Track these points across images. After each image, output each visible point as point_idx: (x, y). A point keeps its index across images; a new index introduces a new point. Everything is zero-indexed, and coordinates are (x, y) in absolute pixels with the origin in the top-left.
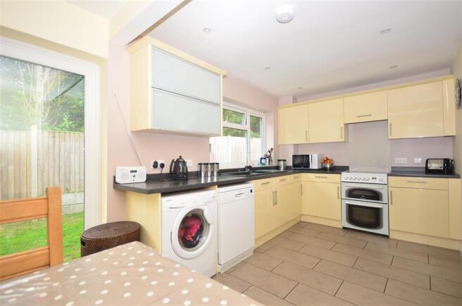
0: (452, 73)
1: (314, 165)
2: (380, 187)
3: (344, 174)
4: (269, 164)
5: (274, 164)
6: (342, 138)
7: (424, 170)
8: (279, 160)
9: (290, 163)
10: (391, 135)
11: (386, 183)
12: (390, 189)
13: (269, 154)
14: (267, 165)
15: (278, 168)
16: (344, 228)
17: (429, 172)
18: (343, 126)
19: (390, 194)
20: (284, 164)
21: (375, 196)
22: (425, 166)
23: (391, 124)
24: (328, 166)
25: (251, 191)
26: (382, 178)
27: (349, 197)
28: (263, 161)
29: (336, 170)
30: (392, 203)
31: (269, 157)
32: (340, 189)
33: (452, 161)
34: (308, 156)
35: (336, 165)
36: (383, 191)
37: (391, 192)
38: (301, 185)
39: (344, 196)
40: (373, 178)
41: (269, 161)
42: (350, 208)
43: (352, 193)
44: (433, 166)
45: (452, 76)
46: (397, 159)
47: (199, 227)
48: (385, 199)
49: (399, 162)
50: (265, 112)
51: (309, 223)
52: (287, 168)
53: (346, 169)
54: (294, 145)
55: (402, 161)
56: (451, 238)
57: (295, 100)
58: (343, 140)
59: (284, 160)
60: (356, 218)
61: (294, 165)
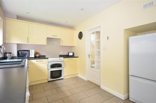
1: (32, 55)
10: (62, 44)
11: (63, 61)
18: (46, 38)
22: (68, 54)
30: (65, 68)
36: (62, 64)
37: (65, 63)
40: (60, 59)
42: (52, 72)
54: (17, 44)
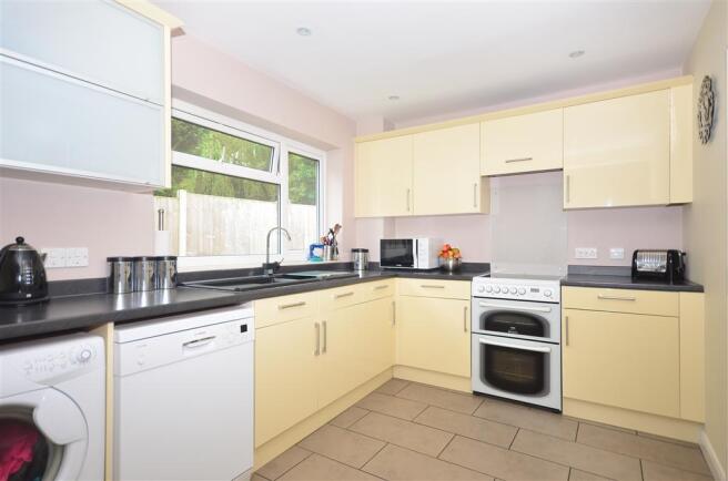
0: (687, 71)
1: (423, 261)
2: (546, 308)
3: (478, 280)
4: (332, 258)
5: (343, 257)
6: (475, 206)
7: (629, 273)
8: (355, 251)
9: (375, 257)
10: (568, 201)
11: (558, 300)
12: (566, 313)
13: (331, 237)
14: (327, 260)
15: (350, 266)
16: (477, 394)
17: (640, 278)
18: (478, 181)
19: (565, 324)
20: (365, 258)
21: (536, 327)
22: (630, 264)
23: (568, 177)
24: (451, 263)
25: (244, 328)
26: (550, 289)
27: (486, 329)
28: (317, 252)
29: (463, 271)
30: (567, 344)
31: (331, 243)
32: (467, 311)
33: (684, 254)
34: (410, 241)
35: (464, 261)
36: (552, 318)
37: (567, 318)
38: (394, 303)
39: (476, 326)
40: (532, 290)
41: (333, 251)
42: (489, 351)
43: (493, 322)
44: (648, 264)
45: (690, 77)
46: (578, 250)
47: (26, 456)
48: (554, 335)
49: (583, 256)
50: (328, 148)
51: (410, 383)
52: (369, 267)
53: (482, 269)
54: (386, 218)
55: (587, 255)
56: (683, 417)
57: (389, 125)
58: (478, 210)
59: (365, 251)
60: (499, 371)
61: (384, 262)
